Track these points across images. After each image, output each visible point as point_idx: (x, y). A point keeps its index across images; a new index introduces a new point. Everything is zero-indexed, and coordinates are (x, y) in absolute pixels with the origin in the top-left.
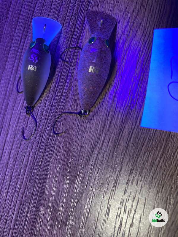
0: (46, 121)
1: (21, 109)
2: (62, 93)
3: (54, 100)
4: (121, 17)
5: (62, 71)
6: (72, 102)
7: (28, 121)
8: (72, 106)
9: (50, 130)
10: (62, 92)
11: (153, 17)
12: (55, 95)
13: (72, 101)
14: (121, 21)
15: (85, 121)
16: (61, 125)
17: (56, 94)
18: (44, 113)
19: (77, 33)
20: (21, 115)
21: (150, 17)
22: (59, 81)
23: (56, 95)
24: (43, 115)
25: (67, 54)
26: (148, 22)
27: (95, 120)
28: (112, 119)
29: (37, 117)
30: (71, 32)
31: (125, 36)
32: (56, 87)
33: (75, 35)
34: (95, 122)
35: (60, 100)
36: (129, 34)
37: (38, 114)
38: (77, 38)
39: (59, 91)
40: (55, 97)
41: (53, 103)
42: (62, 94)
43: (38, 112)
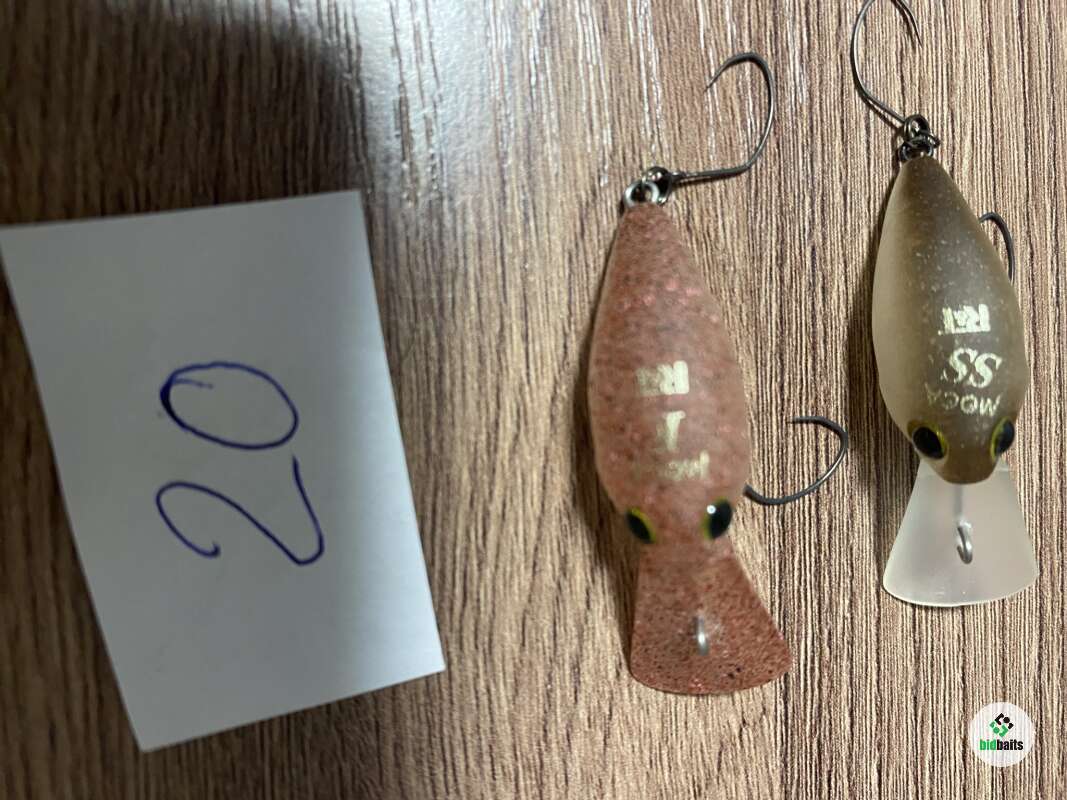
0: (817, 106)
1: (958, 139)
2: (781, 267)
3: (812, 222)
4: (617, 697)
5: (814, 369)
6: (721, 233)
7: (903, 89)
8: (712, 213)
9: (784, 70)
10: (787, 271)
11: (469, 730)
12: (813, 249)
13: (722, 240)
14: (612, 675)
15: (629, 155)
16: (737, 110)
17: (808, 255)
18: (838, 142)
19: (800, 569)
20: (945, 108)
21: (485, 726)
22: (814, 317)
23: (809, 249)
24: (839, 134)
25: (817, 460)
26: (484, 699)
27: (580, 173)
29: (867, 118)
30: (830, 572)
31: (568, 607)
32: (820, 285)
33: (810, 560)
34: (579, 165)
35: (781, 229)
36: (555, 624)
37: (864, 132)
38: (793, 548)
39: (798, 270)
40: (811, 235)
41: (812, 205)
42: (781, 259)
43: (868, 142)
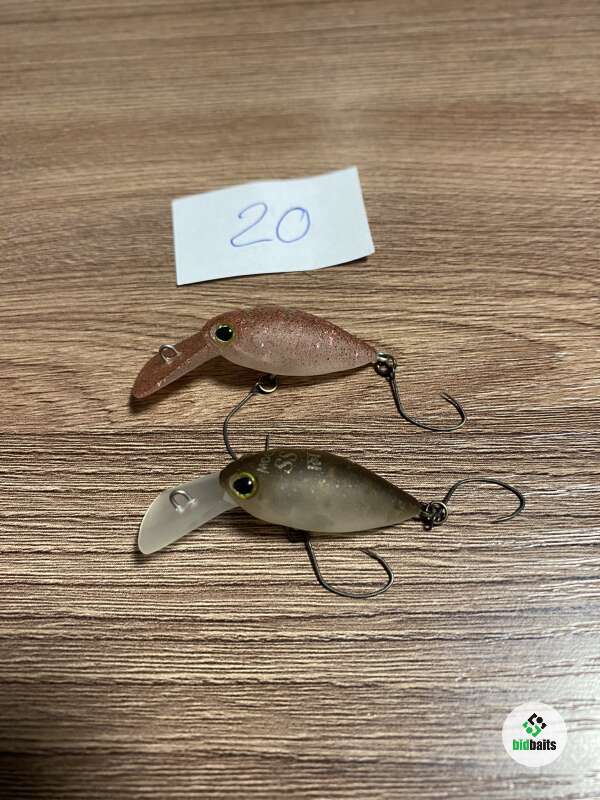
0: (445, 457)
2: (352, 434)
3: (377, 452)
6: (368, 402)
8: (378, 399)
9: (461, 438)
13: (364, 403)
28: (376, 310)
